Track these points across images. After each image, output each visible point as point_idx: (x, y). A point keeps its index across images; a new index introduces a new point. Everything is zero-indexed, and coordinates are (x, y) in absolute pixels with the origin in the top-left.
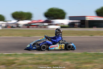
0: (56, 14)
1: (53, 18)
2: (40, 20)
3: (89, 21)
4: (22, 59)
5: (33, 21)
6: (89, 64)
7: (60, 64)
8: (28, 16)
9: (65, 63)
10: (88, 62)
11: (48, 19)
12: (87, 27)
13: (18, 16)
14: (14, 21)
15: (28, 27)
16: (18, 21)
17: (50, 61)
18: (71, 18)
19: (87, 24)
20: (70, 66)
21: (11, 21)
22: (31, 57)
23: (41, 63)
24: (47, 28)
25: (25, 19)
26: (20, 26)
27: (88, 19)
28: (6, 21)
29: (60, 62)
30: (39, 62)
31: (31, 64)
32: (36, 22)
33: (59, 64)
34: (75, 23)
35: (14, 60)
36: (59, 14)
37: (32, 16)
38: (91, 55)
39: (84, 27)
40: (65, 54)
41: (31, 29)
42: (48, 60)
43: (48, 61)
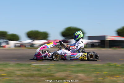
1: (70, 37)
3: (109, 41)
5: (49, 41)
11: (65, 38)
16: (33, 41)
26: (35, 46)
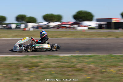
0: (84, 17)
1: (81, 20)
2: (69, 22)
3: (115, 23)
4: (47, 61)
5: (62, 23)
6: (114, 67)
7: (85, 67)
8: (58, 18)
9: (89, 67)
10: (113, 65)
11: (77, 20)
12: (113, 29)
13: (49, 18)
14: (45, 23)
15: (58, 29)
16: (48, 23)
17: (74, 64)
18: (98, 20)
19: (113, 26)
20: (94, 70)
21: (42, 23)
22: (56, 59)
23: (65, 66)
24: (76, 29)
25: (55, 21)
27: (114, 21)
28: (38, 23)
29: (85, 65)
30: (63, 65)
31: (54, 67)
32: (65, 23)
33: (83, 67)
34: (102, 25)
35: (38, 62)
36: (87, 16)
37: (62, 18)
38: (116, 57)
39: (111, 29)
40: (90, 57)
41: (60, 30)
42: (72, 63)
43: (72, 65)
